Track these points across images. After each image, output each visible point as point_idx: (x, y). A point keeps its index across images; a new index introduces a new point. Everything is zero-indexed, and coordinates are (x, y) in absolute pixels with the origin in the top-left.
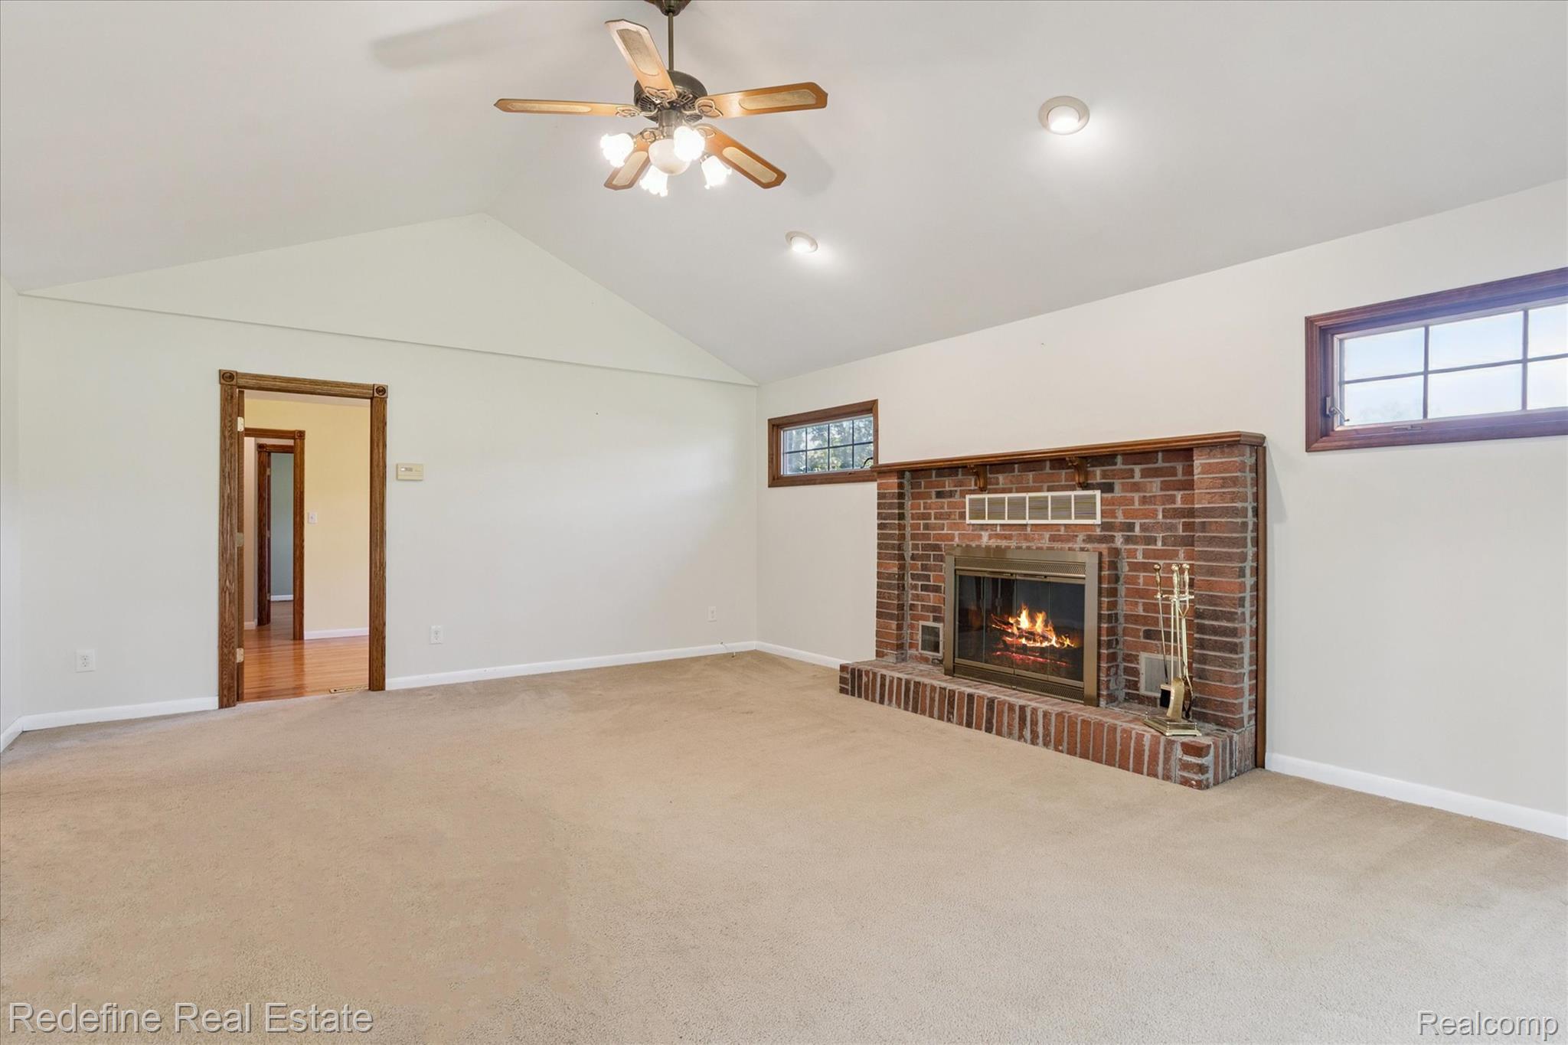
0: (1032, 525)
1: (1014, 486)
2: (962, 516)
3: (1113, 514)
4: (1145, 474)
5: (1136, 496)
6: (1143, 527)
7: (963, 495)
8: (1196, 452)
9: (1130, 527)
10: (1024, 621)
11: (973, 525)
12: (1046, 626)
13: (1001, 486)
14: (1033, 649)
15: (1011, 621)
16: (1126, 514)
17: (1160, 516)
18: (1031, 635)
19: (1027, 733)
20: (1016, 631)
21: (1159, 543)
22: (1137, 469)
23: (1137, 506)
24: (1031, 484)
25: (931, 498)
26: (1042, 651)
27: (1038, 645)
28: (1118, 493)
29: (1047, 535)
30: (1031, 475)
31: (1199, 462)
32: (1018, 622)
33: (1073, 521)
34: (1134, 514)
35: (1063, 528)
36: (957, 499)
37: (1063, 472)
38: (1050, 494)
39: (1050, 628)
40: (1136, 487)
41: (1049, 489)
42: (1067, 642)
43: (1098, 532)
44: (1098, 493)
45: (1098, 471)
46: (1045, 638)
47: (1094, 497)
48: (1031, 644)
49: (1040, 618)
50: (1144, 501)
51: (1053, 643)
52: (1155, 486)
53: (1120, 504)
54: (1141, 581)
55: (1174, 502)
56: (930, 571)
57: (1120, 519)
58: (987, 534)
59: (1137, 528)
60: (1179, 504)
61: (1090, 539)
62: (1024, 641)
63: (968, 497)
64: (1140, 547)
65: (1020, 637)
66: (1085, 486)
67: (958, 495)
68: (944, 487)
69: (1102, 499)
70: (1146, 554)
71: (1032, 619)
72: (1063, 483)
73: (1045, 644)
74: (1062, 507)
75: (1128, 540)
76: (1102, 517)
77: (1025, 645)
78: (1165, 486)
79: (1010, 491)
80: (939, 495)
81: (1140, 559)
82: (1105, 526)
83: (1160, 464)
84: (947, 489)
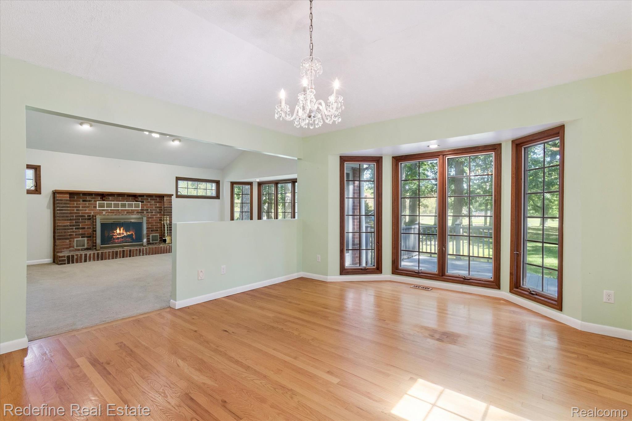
0: (121, 210)
1: (115, 200)
2: (96, 207)
3: (144, 207)
4: (151, 199)
5: (149, 204)
6: (150, 210)
7: (96, 201)
8: (165, 197)
9: (148, 210)
10: (118, 231)
11: (99, 210)
12: (123, 231)
13: (110, 200)
14: (120, 237)
15: (115, 232)
16: (146, 207)
17: (154, 208)
18: (120, 234)
19: (141, 254)
20: (116, 234)
21: (154, 213)
22: (149, 198)
23: (149, 206)
24: (121, 200)
25: (80, 202)
26: (122, 237)
27: (121, 236)
28: (145, 203)
29: (126, 212)
30: (121, 198)
31: (165, 198)
32: (117, 232)
33: (134, 209)
34: (149, 207)
35: (130, 210)
36: (93, 202)
37: (131, 198)
38: (127, 203)
39: (124, 231)
40: (149, 202)
41: (126, 201)
42: (128, 233)
43: (140, 211)
44: (140, 203)
45: (140, 198)
46: (123, 234)
47: (139, 204)
48: (120, 236)
49: (122, 229)
50: (150, 205)
51: (125, 235)
52: (153, 202)
53: (145, 205)
54: (150, 220)
55: (157, 205)
56: (80, 223)
57: (145, 208)
58: (105, 212)
59: (149, 210)
60: (158, 206)
61: (138, 212)
62: (118, 236)
63: (98, 202)
64: (150, 214)
65: (117, 235)
66: (137, 201)
67: (93, 201)
68: (87, 199)
69: (141, 204)
70: (151, 215)
71: (120, 230)
72: (131, 200)
73: (123, 235)
74: (130, 206)
75: (147, 213)
76: (141, 208)
77: (118, 237)
78: (155, 202)
79: (114, 201)
80: (84, 201)
81: (150, 216)
82: (141, 210)
83: (154, 198)
84: (88, 199)
